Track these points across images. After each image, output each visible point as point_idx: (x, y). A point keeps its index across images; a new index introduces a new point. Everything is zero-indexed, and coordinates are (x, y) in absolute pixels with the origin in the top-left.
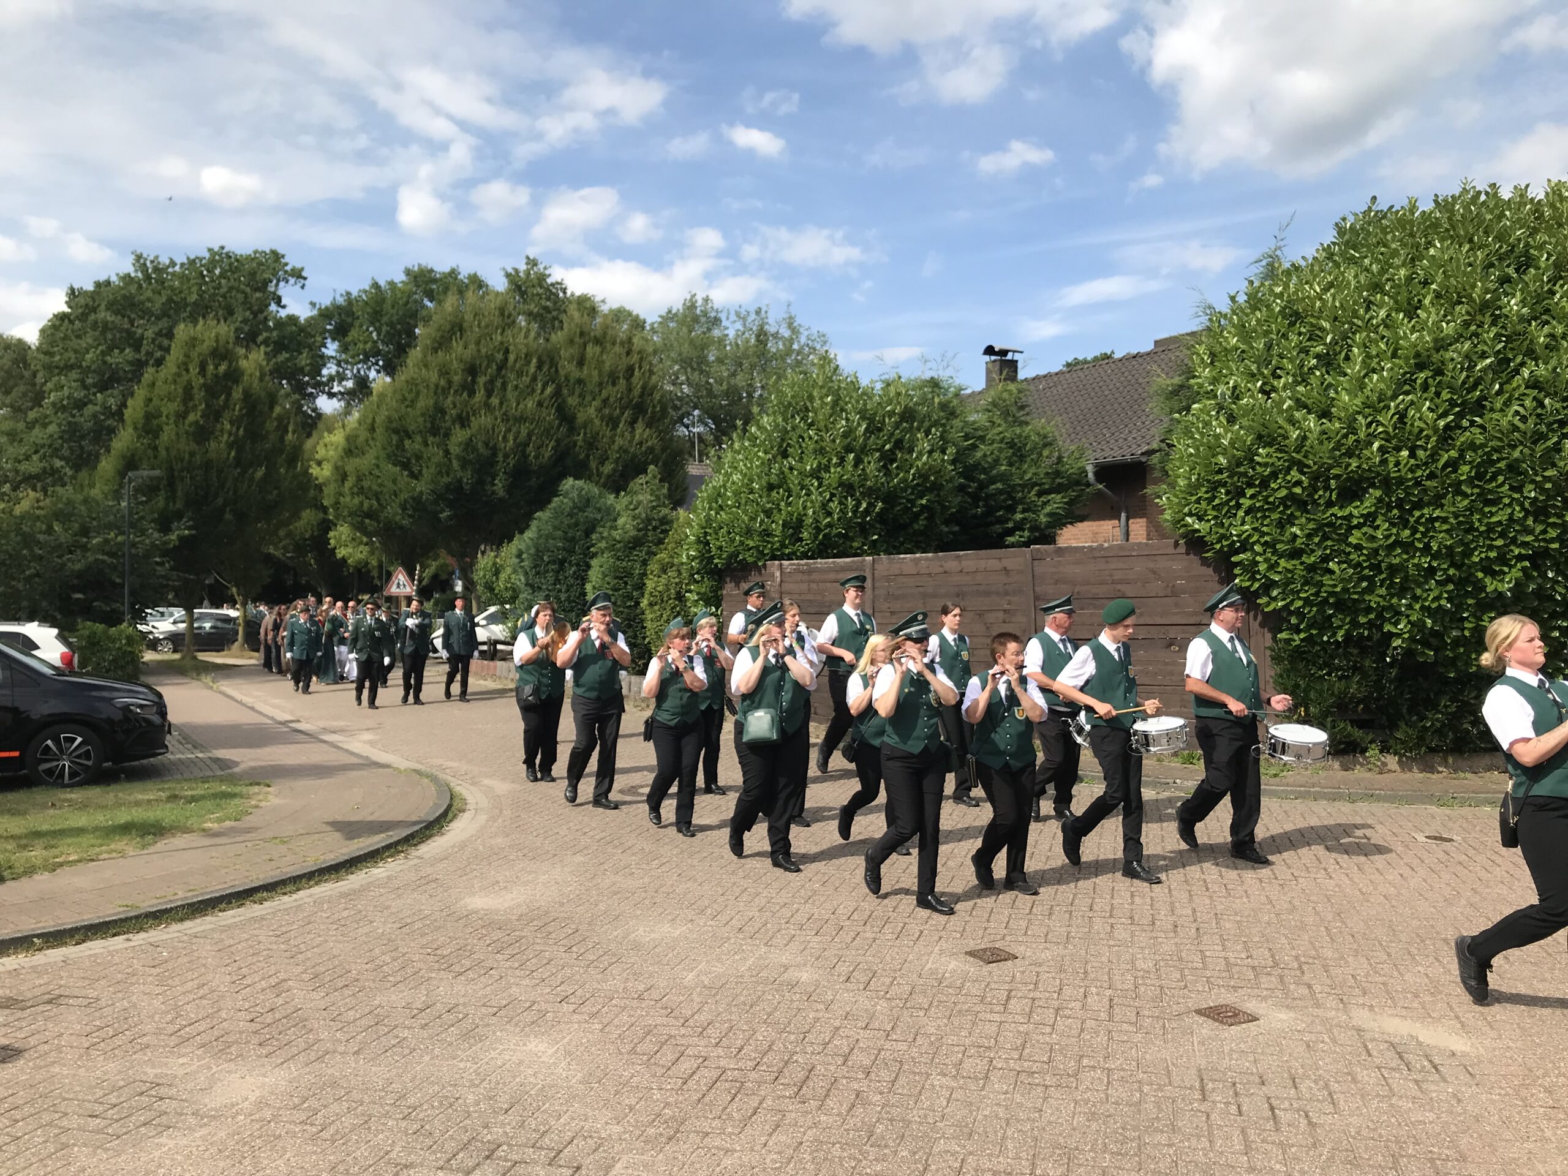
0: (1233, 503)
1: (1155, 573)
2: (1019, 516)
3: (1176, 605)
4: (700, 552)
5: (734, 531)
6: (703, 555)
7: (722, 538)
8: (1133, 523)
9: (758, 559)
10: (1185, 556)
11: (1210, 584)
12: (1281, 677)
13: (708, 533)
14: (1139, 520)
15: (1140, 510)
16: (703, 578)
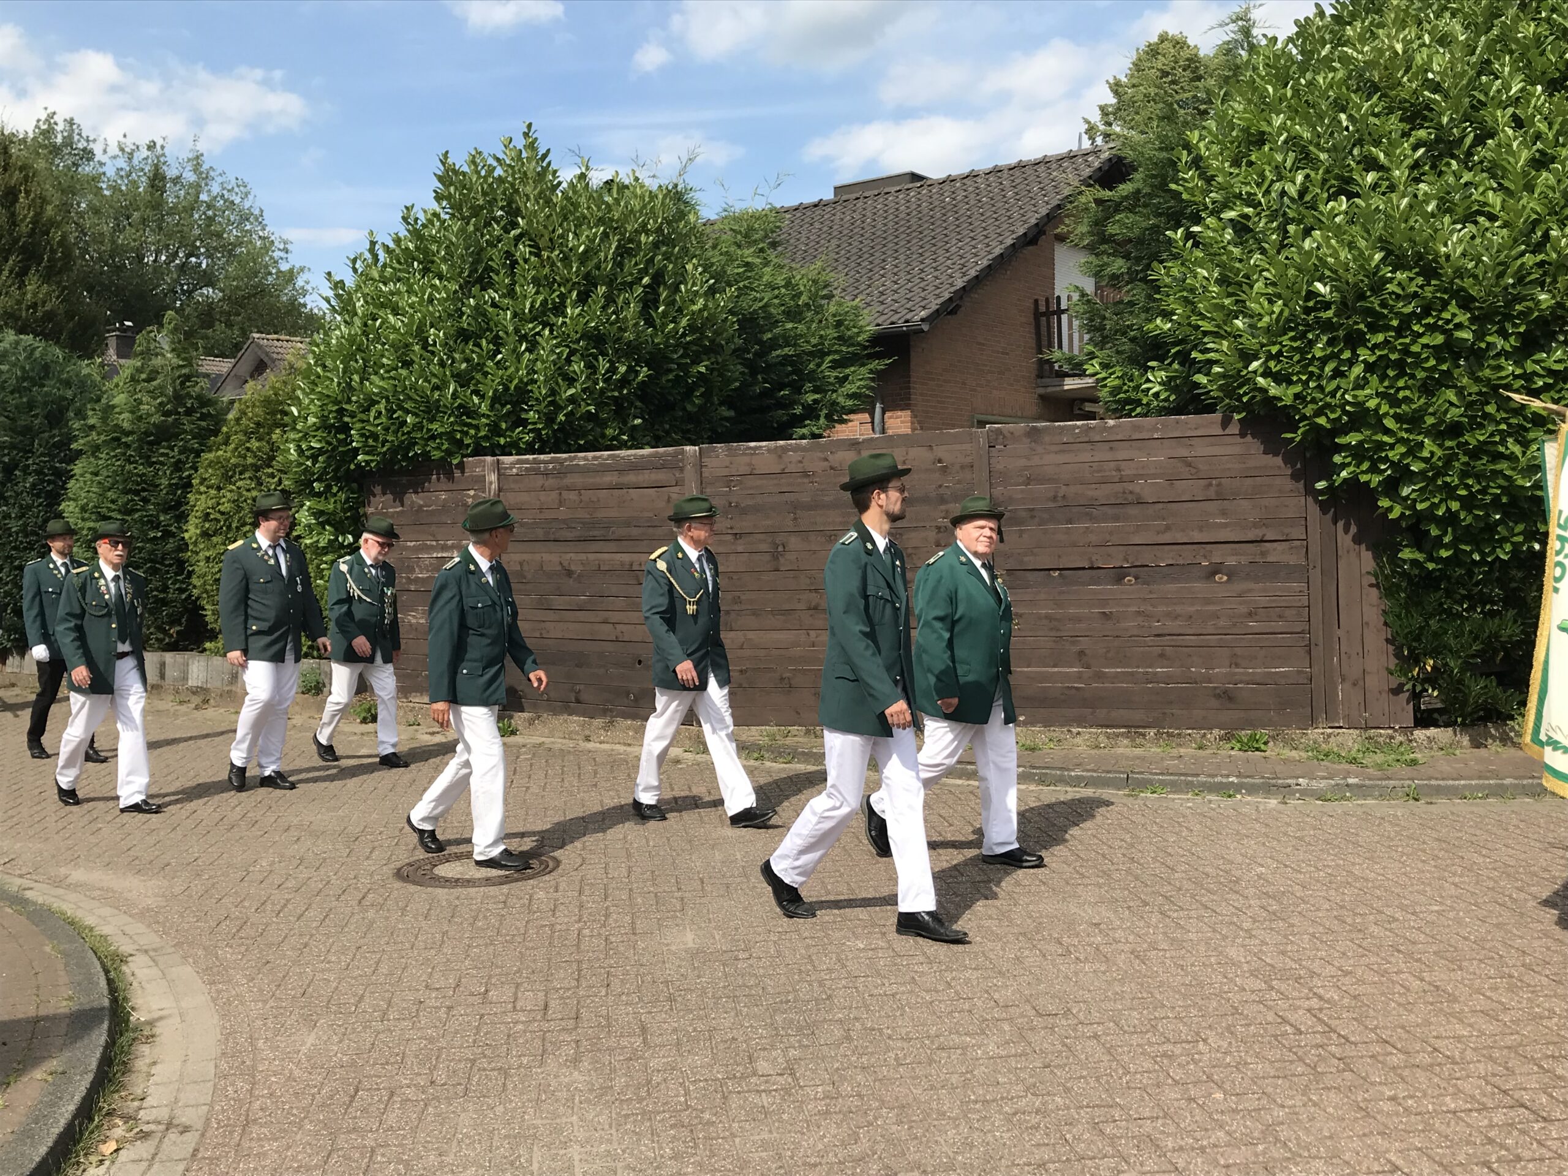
1: (1189, 465)
2: (810, 398)
3: (1224, 513)
4: (329, 443)
5: (401, 408)
6: (334, 449)
7: (377, 419)
8: (891, 418)
9: (449, 453)
10: (1238, 439)
11: (1278, 481)
12: (1399, 616)
13: (346, 410)
14: (899, 413)
15: (902, 400)
16: (328, 488)
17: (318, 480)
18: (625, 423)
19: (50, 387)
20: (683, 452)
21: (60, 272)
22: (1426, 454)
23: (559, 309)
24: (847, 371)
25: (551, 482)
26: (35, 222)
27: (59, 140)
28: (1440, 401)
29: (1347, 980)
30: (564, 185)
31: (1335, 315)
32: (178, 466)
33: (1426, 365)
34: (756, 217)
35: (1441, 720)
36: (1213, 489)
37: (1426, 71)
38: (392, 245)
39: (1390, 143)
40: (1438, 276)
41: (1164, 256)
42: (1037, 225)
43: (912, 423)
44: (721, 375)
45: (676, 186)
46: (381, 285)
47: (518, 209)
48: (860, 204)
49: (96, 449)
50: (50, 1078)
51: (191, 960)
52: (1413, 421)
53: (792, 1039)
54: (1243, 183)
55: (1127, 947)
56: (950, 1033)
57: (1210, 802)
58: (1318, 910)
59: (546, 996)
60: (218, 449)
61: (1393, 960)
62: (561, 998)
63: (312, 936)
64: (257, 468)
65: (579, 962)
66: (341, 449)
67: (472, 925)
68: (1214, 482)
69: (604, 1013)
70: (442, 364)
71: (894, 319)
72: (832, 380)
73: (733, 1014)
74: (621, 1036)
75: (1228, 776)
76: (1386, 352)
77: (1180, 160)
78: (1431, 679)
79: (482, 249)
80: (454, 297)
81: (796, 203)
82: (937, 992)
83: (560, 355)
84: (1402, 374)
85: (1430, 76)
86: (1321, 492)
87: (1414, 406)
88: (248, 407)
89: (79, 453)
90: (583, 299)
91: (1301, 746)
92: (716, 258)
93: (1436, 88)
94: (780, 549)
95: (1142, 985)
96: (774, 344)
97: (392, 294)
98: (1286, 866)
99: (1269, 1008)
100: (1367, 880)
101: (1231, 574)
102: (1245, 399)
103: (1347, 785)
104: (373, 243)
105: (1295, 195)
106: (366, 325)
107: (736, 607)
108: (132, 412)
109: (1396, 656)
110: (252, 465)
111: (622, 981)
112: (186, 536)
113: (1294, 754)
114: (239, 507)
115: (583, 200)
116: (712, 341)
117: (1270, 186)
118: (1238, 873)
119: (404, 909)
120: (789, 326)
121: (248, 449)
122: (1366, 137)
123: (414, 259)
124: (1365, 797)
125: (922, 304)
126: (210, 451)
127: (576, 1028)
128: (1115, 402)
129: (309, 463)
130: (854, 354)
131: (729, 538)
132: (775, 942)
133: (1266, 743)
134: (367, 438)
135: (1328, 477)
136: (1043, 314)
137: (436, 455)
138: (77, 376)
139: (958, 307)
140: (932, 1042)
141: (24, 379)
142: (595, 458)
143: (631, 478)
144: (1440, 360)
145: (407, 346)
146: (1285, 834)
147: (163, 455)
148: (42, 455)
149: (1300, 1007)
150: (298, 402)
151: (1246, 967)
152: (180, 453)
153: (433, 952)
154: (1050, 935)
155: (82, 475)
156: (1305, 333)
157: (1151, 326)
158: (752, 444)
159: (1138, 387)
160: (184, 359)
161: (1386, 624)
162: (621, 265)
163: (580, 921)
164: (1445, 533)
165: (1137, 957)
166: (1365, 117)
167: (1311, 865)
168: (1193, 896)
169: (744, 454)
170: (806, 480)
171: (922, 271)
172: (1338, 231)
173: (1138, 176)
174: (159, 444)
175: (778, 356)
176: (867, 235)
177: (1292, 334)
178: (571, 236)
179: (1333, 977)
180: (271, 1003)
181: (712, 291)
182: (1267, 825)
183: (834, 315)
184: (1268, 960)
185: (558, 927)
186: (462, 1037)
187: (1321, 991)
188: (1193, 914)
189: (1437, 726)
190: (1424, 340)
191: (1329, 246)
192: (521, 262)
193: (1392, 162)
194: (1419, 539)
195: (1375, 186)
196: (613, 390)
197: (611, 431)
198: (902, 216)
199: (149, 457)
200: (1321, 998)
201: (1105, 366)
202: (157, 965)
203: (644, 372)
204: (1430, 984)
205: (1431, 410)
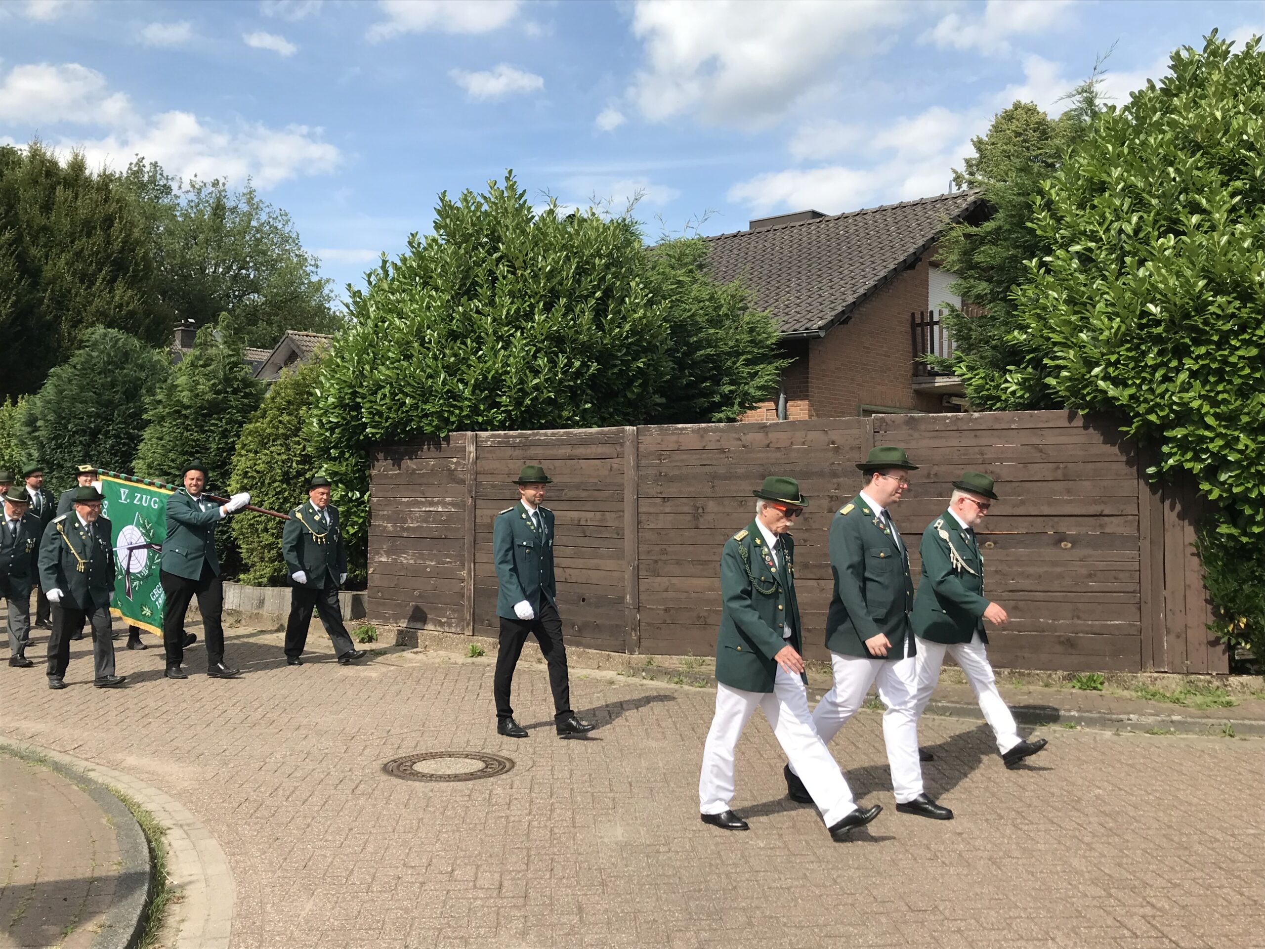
0: (1174, 364)
1: (1041, 451)
2: (727, 389)
3: (1069, 491)
4: (344, 419)
5: (402, 392)
6: (347, 424)
7: (382, 400)
8: (792, 406)
9: (438, 428)
10: (1082, 431)
11: (1115, 466)
12: (1216, 581)
13: (359, 393)
14: (799, 402)
15: (801, 392)
16: (342, 453)
17: (335, 447)
18: (578, 407)
19: (129, 370)
20: (623, 431)
21: (141, 280)
22: (1241, 446)
23: (529, 316)
24: (757, 368)
25: (518, 453)
26: (124, 242)
27: (146, 178)
28: (1254, 403)
29: (1176, 891)
30: (537, 218)
31: (1165, 331)
32: (225, 434)
33: (1242, 373)
34: (687, 245)
35: (1253, 668)
36: (1060, 472)
37: (1242, 134)
38: (399, 263)
39: (1211, 192)
40: (1253, 300)
41: (1021, 280)
42: (914, 253)
43: (809, 410)
44: (656, 369)
45: (624, 220)
46: (389, 295)
47: (499, 237)
48: (770, 235)
49: (162, 418)
50: (99, 930)
51: (216, 835)
52: (1231, 419)
53: (703, 923)
54: (1087, 222)
55: (986, 854)
56: (836, 924)
57: (1055, 731)
58: (1149, 828)
59: (501, 877)
60: (257, 421)
61: (1216, 876)
62: (513, 879)
63: (314, 818)
64: (287, 437)
65: (528, 849)
66: (353, 423)
67: (443, 814)
68: (1061, 466)
69: (548, 893)
70: (435, 358)
71: (796, 327)
72: (745, 375)
73: (654, 899)
74: (562, 914)
75: (1069, 710)
76: (1207, 362)
77: (1035, 203)
78: (1245, 635)
79: (470, 268)
80: (446, 305)
81: (719, 234)
82: (825, 886)
83: (528, 352)
84: (1221, 380)
85: (1245, 137)
86: (1151, 476)
87: (1231, 407)
88: (282, 389)
89: (148, 422)
90: (548, 308)
91: (1132, 687)
92: (654, 277)
93: (1251, 147)
94: (700, 511)
95: (998, 888)
96: (699, 346)
97: (398, 302)
98: (1120, 789)
99: (1108, 913)
100: (1190, 804)
101: (1075, 541)
102: (1088, 399)
103: (1172, 721)
104: (385, 262)
105: (1131, 233)
106: (376, 326)
107: (664, 557)
108: (191, 391)
109: (1214, 614)
110: (283, 434)
111: (563, 867)
112: (229, 489)
113: (1126, 693)
114: (271, 467)
115: (551, 230)
116: (649, 343)
117: (1110, 225)
118: (1079, 794)
119: (388, 799)
120: (712, 331)
121: (280, 422)
122: (1191, 186)
123: (416, 275)
124: (1187, 732)
125: (820, 315)
126: (250, 423)
127: (524, 906)
128: (979, 398)
129: (328, 434)
130: (764, 355)
131: (659, 501)
132: (690, 839)
133: (1102, 683)
134: (374, 415)
135: (1157, 464)
136: (919, 325)
137: (428, 429)
138: (150, 361)
139: (849, 318)
140: (821, 931)
141: (109, 363)
142: (554, 435)
143: (581, 451)
144: (1254, 369)
145: (408, 343)
146: (1119, 761)
147: (213, 425)
148: (120, 423)
149: (1135, 914)
150: (321, 385)
151: (1087, 876)
152: (227, 424)
153: (410, 835)
154: (921, 842)
155: (150, 440)
156: (1140, 344)
157: (1010, 337)
158: (680, 426)
159: (997, 387)
160: (233, 350)
161: (1205, 587)
162: (579, 282)
163: (530, 814)
164: (1257, 513)
165: (993, 863)
166: (1190, 170)
167: (1141, 789)
168: (1041, 812)
169: (673, 434)
170: (722, 456)
171: (820, 289)
172: (1167, 263)
173: (1000, 215)
174: (211, 416)
175: (702, 355)
176: (776, 260)
177: (1128, 345)
178: (540, 258)
179: (1163, 888)
180: (279, 873)
181: (650, 303)
182: (1103, 753)
183: (748, 323)
184: (1107, 871)
185: (513, 819)
186: (431, 909)
187: (1153, 900)
188: (1041, 827)
189: (1248, 673)
190: (1240, 353)
191: (1160, 274)
192: (501, 278)
193: (1212, 206)
194: (1234, 516)
195: (1198, 226)
196: (569, 381)
197: (567, 413)
198: (804, 245)
199: (203, 426)
200: (1153, 906)
201: (971, 368)
202: (189, 837)
203: (594, 366)
204: (1249, 898)
205: (1246, 410)
